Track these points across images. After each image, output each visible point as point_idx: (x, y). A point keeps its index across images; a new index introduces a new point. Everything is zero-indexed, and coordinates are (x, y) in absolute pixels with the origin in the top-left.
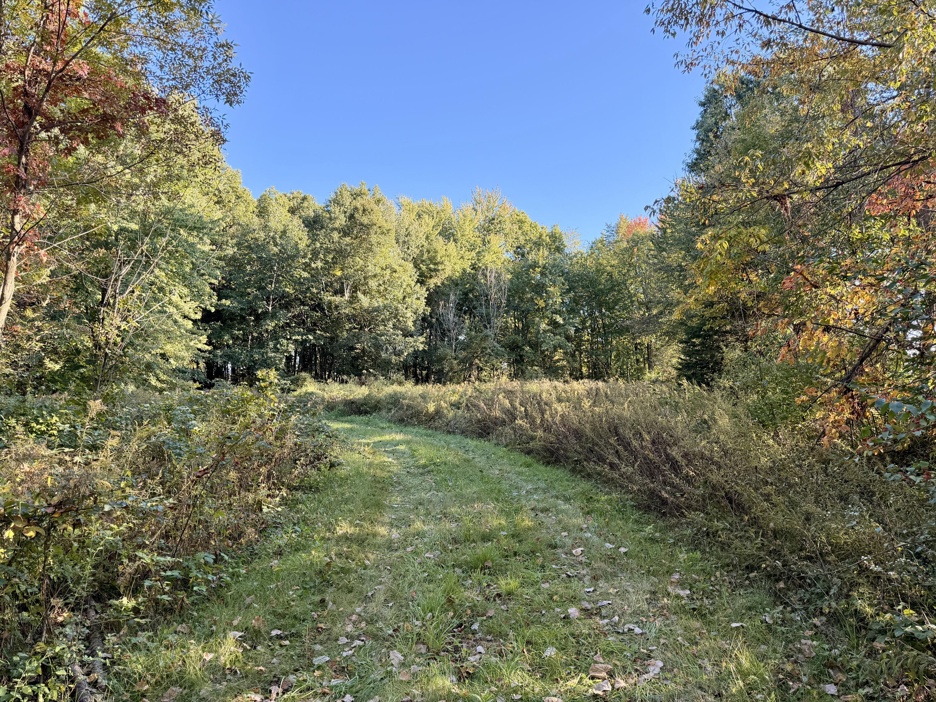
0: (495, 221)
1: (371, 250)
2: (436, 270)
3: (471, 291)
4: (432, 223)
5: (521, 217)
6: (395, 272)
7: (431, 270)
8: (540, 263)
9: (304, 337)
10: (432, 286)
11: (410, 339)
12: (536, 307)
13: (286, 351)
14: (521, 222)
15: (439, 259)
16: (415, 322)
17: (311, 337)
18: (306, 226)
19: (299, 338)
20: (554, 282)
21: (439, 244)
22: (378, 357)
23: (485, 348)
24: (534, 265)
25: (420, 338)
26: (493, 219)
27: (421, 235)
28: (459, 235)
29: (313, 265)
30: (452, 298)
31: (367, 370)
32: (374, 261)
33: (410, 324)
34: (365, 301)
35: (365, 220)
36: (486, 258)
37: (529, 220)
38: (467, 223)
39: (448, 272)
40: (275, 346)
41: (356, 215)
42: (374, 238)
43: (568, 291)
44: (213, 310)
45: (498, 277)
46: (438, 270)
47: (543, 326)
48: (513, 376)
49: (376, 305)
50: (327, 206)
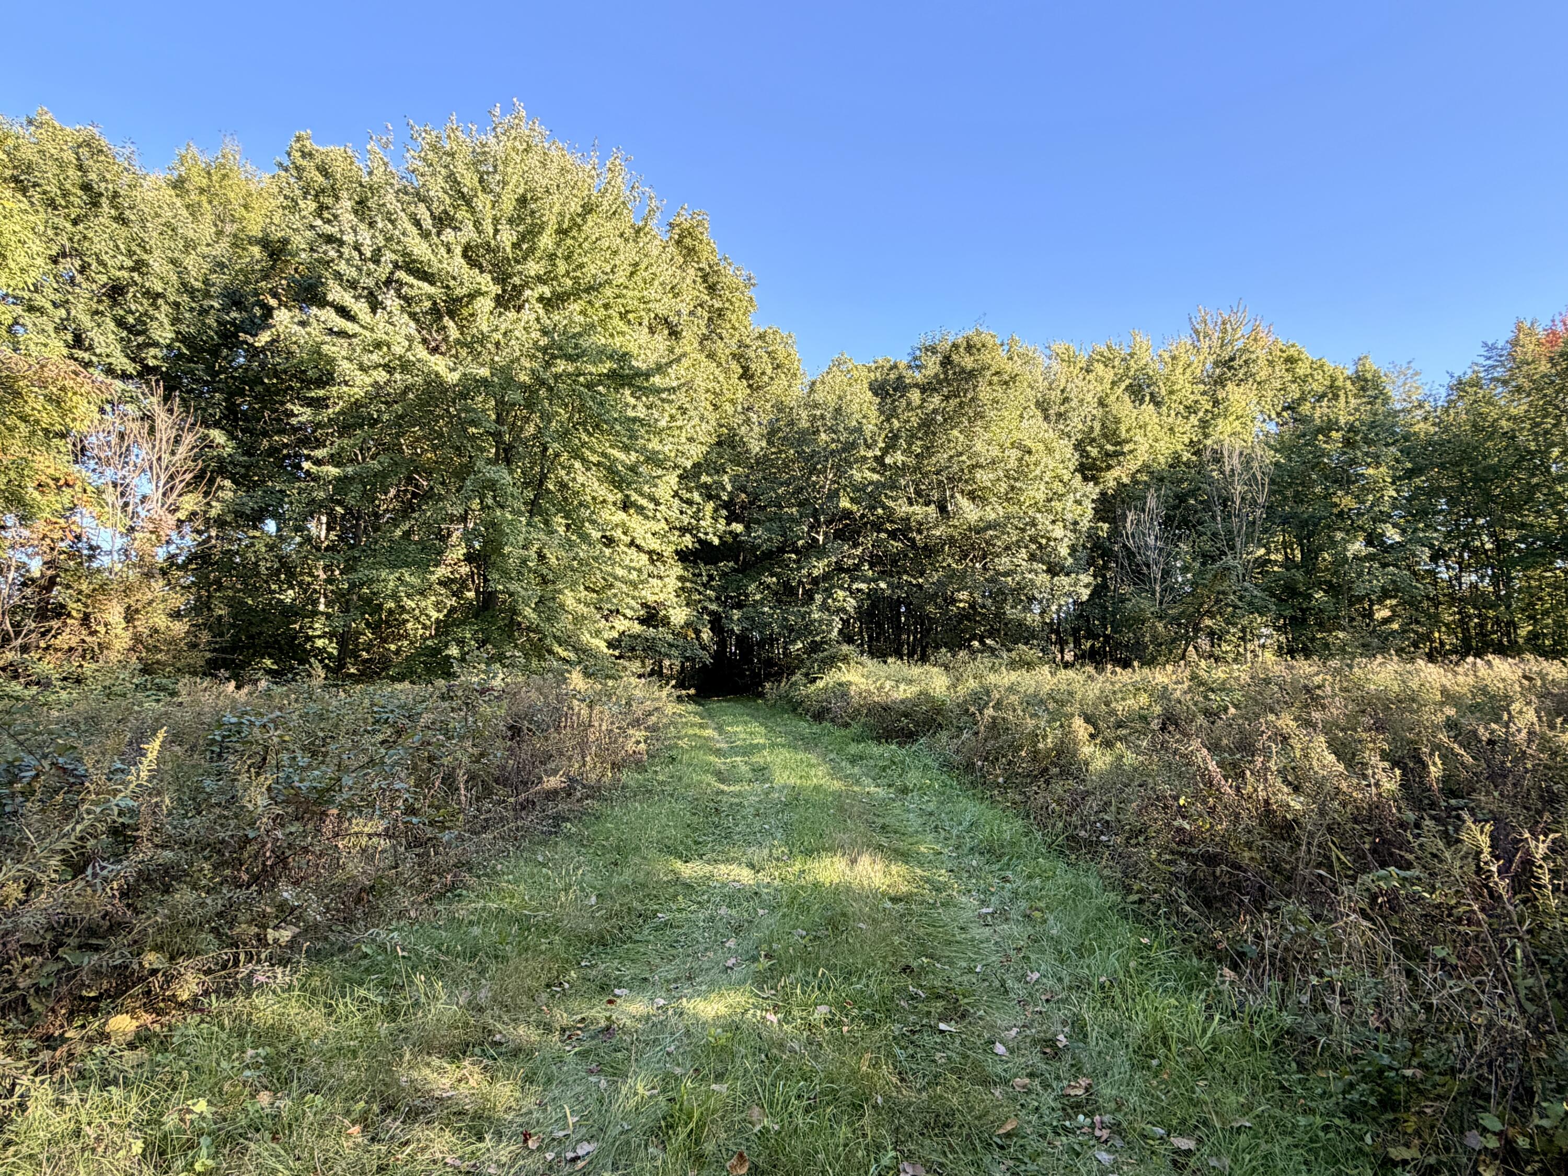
0: (1236, 363)
1: (980, 416)
2: (1116, 454)
3: (1193, 493)
4: (1109, 375)
5: (1292, 352)
6: (1029, 452)
7: (1107, 454)
8: (1342, 421)
9: (873, 585)
10: (1112, 484)
11: (1064, 581)
12: (1335, 511)
13: (844, 610)
14: (1290, 360)
15: (1124, 435)
16: (1073, 549)
17: (883, 585)
18: (876, 394)
19: (863, 586)
20: (1376, 457)
21: (1124, 408)
22: (999, 615)
23: (1224, 593)
24: (1329, 426)
25: (1081, 577)
26: (1232, 359)
27: (1089, 397)
28: (1163, 392)
29: (888, 460)
30: (1151, 503)
31: (982, 642)
32: (987, 436)
33: (1064, 551)
34: (970, 512)
35: (968, 362)
36: (1219, 429)
37: (1308, 355)
38: (1179, 370)
39: (1143, 456)
40: (824, 602)
41: (955, 357)
42: (984, 393)
43: (1410, 474)
44: (716, 541)
45: (1247, 462)
46: (1123, 454)
47: (1357, 547)
48: (1289, 651)
49: (993, 516)
50: (915, 359)
